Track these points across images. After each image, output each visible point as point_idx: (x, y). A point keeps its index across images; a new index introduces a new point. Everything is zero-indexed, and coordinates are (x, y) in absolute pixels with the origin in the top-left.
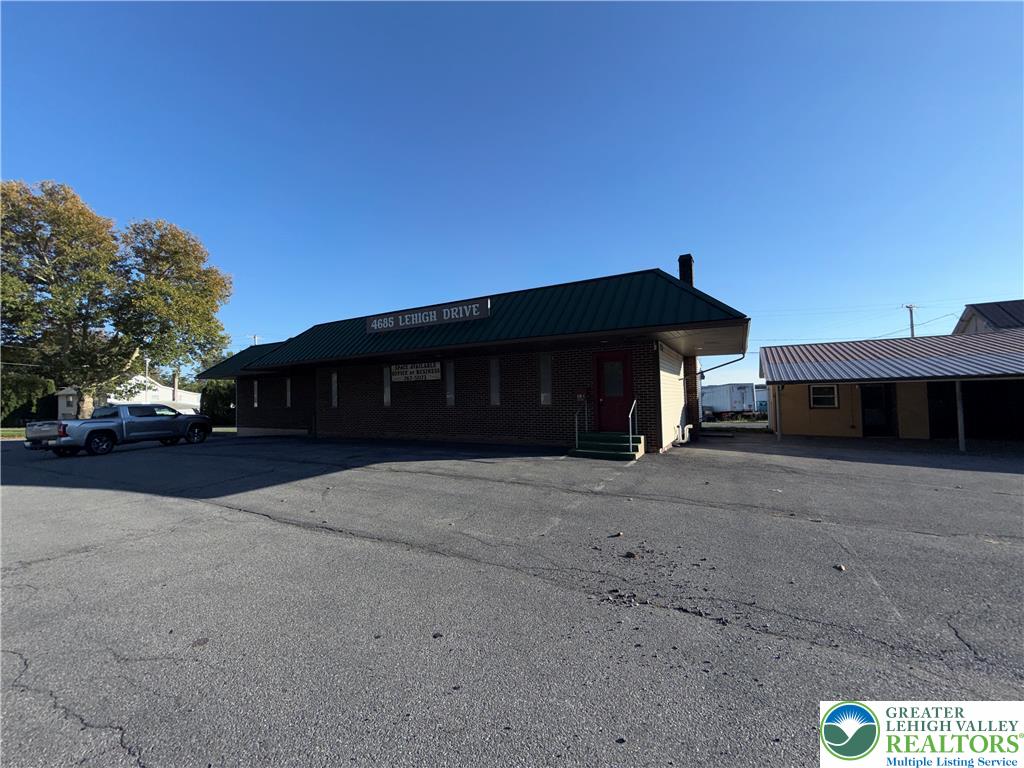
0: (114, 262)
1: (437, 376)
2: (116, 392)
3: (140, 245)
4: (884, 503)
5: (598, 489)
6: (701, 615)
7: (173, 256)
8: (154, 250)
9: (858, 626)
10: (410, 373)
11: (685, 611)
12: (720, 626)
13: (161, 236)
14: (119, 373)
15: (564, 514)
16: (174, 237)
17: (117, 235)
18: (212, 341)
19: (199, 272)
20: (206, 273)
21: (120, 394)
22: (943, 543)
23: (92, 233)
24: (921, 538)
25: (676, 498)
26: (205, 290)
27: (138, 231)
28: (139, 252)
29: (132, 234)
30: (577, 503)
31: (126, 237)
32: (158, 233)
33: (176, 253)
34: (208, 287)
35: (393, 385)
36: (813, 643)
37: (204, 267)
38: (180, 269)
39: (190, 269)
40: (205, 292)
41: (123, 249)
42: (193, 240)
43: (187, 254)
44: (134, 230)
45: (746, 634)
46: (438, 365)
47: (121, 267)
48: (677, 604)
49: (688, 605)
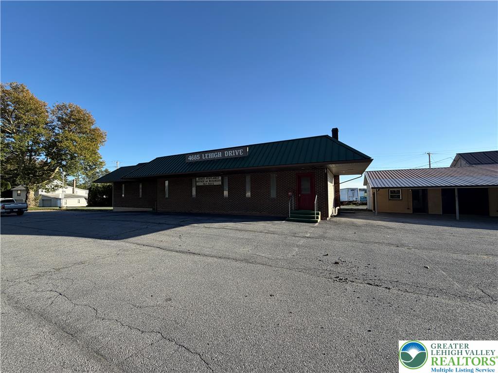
0: (46, 124)
1: (220, 183)
2: (46, 189)
3: (60, 116)
4: (434, 241)
5: (308, 235)
6: (378, 286)
7: (77, 121)
8: (67, 118)
9: (443, 289)
10: (206, 181)
11: (371, 284)
12: (388, 290)
13: (72, 111)
14: (48, 179)
15: (298, 246)
16: (79, 112)
17: (49, 110)
18: (96, 164)
19: (90, 130)
20: (94, 130)
21: (48, 191)
22: (465, 257)
23: (36, 109)
24: (456, 255)
25: (344, 239)
26: (93, 139)
27: (59, 108)
28: (59, 119)
29: (56, 110)
30: (302, 242)
31: (53, 111)
32: (69, 110)
33: (79, 120)
34: (95, 137)
35: (197, 187)
36: (428, 296)
37: (93, 127)
38: (80, 128)
39: (86, 128)
40: (93, 140)
41: (51, 117)
42: (88, 114)
43: (84, 120)
44: (57, 108)
45: (400, 292)
46: (220, 178)
47: (50, 126)
48: (366, 282)
49: (371, 282)
